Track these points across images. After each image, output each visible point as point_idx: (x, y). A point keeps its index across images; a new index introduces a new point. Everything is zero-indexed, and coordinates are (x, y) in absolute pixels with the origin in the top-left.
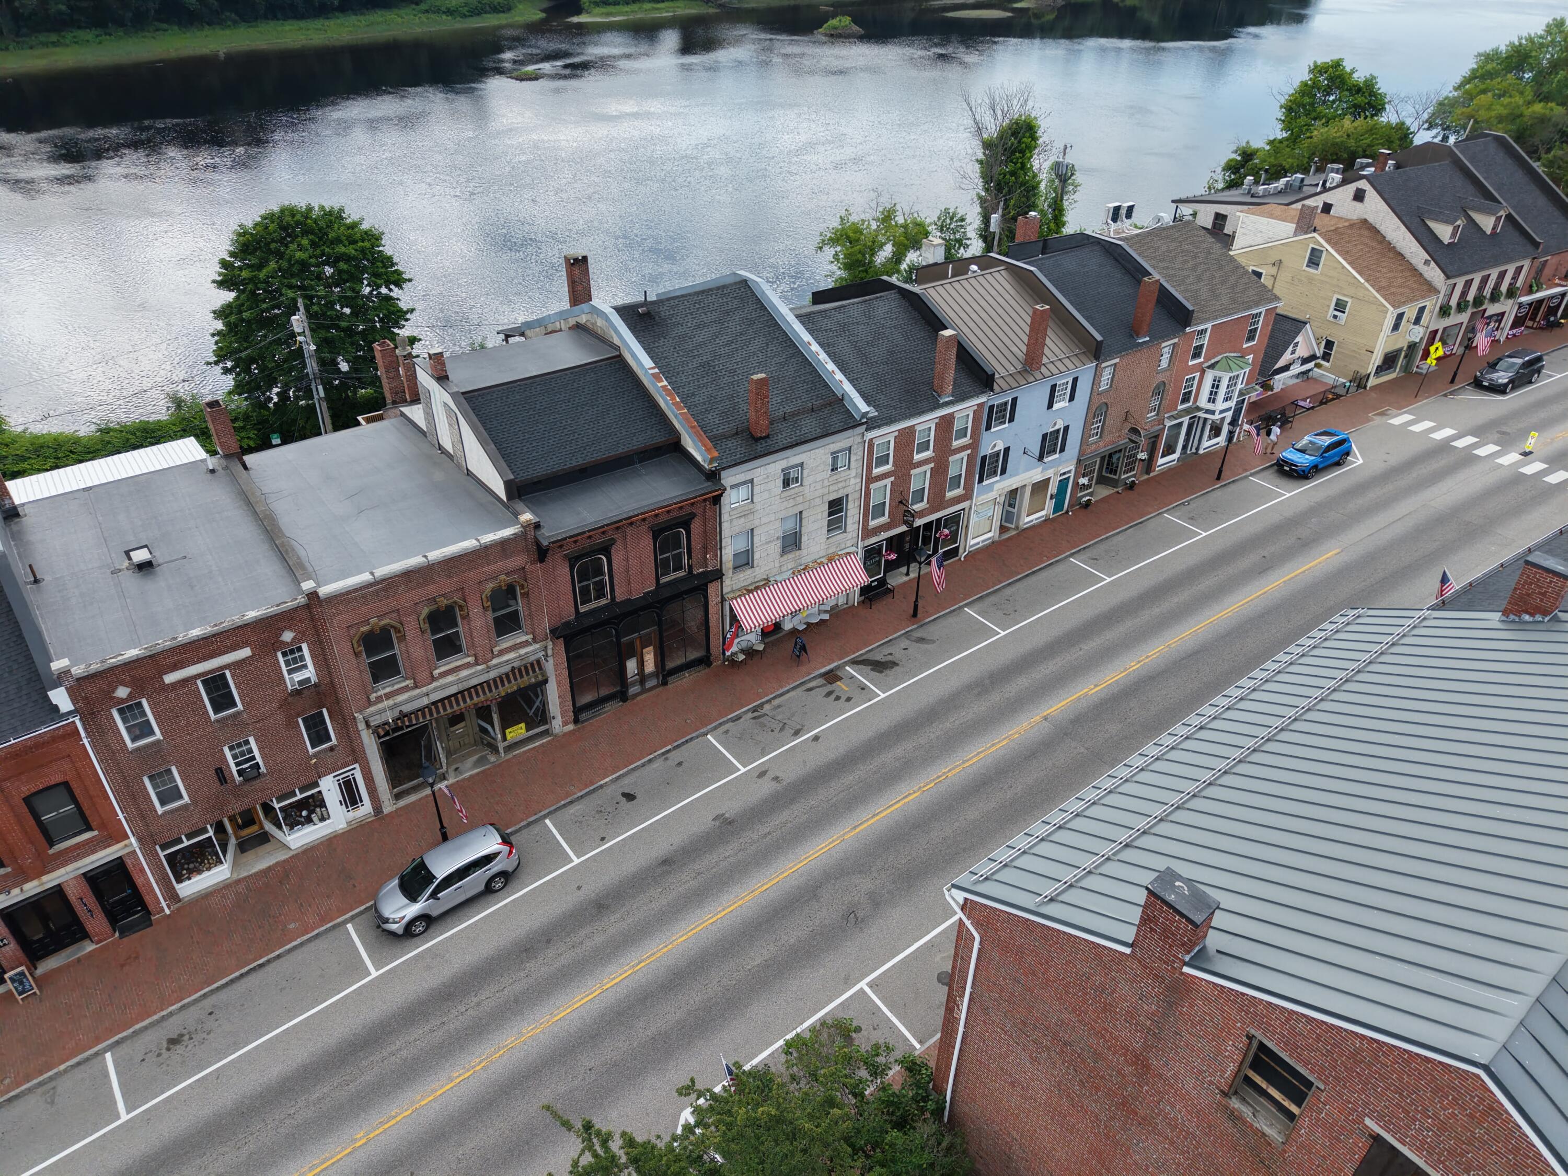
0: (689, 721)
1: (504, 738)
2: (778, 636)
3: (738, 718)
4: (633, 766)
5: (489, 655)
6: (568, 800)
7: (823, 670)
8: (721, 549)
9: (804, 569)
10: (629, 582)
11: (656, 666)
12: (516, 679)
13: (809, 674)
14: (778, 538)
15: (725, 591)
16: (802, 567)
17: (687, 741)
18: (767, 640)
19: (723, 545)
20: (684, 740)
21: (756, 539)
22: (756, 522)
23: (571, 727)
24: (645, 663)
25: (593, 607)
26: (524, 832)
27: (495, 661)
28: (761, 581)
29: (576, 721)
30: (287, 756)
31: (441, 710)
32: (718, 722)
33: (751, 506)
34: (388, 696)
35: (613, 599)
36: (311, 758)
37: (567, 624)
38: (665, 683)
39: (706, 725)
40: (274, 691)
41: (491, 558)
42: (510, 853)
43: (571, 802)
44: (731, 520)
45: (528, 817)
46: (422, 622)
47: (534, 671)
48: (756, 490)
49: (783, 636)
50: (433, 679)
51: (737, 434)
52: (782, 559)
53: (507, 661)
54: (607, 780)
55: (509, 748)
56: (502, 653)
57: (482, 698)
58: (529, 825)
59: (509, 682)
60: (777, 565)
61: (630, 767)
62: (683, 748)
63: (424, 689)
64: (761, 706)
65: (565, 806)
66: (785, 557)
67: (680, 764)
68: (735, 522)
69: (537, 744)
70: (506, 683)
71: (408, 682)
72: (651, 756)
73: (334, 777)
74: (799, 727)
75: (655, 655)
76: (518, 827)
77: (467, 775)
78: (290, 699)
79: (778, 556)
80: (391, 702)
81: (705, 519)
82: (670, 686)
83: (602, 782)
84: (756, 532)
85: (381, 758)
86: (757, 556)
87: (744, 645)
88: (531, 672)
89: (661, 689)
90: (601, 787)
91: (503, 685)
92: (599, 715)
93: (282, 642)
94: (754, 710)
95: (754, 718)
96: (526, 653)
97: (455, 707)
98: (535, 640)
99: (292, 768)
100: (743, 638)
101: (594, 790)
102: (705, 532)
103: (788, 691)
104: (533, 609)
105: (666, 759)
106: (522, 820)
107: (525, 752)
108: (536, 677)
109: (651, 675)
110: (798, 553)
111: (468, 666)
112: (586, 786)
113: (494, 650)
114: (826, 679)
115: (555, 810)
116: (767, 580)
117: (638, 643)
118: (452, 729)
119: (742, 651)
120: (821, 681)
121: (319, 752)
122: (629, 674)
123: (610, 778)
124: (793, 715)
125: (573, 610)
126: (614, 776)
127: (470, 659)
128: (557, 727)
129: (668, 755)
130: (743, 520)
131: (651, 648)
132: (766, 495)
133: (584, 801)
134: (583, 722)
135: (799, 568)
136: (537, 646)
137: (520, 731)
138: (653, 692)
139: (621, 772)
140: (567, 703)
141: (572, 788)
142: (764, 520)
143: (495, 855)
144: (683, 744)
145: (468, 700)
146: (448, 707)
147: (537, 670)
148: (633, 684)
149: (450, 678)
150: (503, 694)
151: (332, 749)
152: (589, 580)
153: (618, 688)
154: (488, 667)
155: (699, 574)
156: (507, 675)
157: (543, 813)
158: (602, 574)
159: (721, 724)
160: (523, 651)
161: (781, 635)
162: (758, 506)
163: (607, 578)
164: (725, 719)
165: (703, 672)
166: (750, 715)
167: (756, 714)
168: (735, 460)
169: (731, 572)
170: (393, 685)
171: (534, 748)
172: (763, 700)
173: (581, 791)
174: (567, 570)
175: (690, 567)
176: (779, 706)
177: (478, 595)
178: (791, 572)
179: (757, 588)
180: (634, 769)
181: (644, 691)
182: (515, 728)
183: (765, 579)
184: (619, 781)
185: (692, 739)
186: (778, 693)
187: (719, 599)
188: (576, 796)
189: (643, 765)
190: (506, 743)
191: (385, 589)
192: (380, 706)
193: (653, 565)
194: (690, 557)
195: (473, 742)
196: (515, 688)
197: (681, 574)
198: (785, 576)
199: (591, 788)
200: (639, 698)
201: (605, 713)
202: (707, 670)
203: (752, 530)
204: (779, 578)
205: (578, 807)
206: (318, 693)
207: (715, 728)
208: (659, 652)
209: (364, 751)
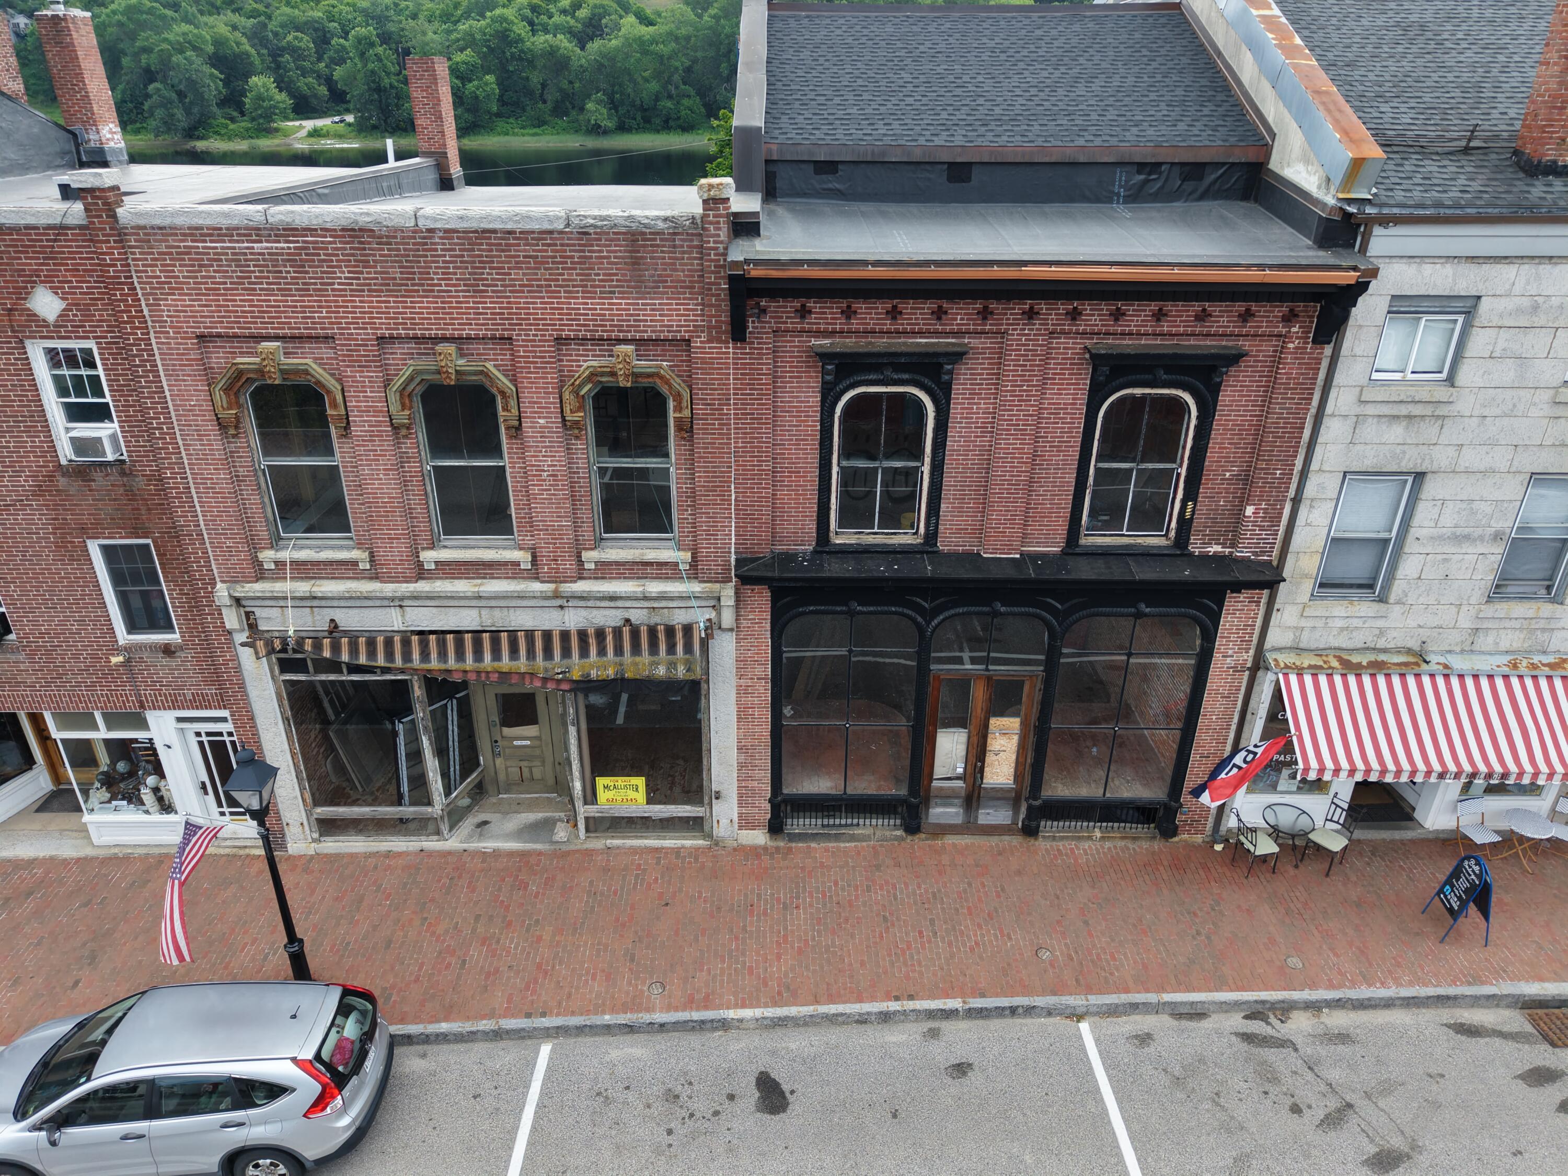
0: (1045, 955)
1: (591, 796)
2: (1397, 835)
3: (1197, 1013)
4: (832, 1009)
5: (569, 565)
6: (622, 1019)
7: (1533, 989)
8: (1297, 501)
9: (1551, 666)
10: (984, 505)
11: (1018, 776)
12: (619, 651)
13: (1477, 980)
14: (1497, 537)
15: (1274, 638)
16: (1547, 659)
17: (1013, 1011)
18: (1358, 834)
19: (1310, 489)
20: (1005, 1002)
21: (1424, 514)
22: (1441, 457)
23: (759, 837)
24: (990, 758)
25: (870, 540)
26: (480, 1048)
27: (581, 586)
28: (1398, 651)
29: (775, 827)
30: (62, 623)
31: (416, 655)
32: (1124, 998)
33: (1442, 393)
34: (304, 570)
35: (931, 536)
36: (117, 650)
37: (788, 558)
38: (1030, 831)
39: (1089, 990)
40: (21, 445)
41: (598, 275)
42: (320, 1103)
43: (630, 1029)
44: (1359, 419)
45: (508, 1014)
46: (393, 398)
47: (671, 649)
48: (1479, 342)
49: (1413, 841)
50: (421, 573)
51: (1467, 150)
52: (1489, 611)
53: (613, 598)
54: (747, 1013)
55: (595, 825)
56: (605, 570)
57: (522, 664)
58: (497, 1035)
59: (602, 652)
60: (1465, 622)
61: (823, 1009)
62: (996, 1024)
63: (389, 589)
64: (1284, 1010)
65: (608, 1029)
66: (1501, 608)
67: (961, 1069)
68: (1369, 430)
69: (669, 843)
70: (593, 650)
71: (355, 554)
72: (894, 1006)
73: (180, 720)
74: (1397, 1142)
75: (1022, 747)
76: (468, 1027)
77: (489, 845)
78: (62, 482)
79: (1478, 596)
80: (303, 588)
81: (1271, 385)
82: (1042, 844)
83: (731, 1014)
84: (1430, 489)
85: (285, 720)
86: (1408, 568)
87: (1286, 819)
88: (663, 647)
89: (1016, 841)
90: (724, 1025)
91: (584, 653)
92: (837, 838)
93: (33, 316)
94: (1256, 1013)
95: (1248, 1038)
96: (662, 597)
97: (452, 663)
98: (695, 571)
99: (76, 657)
100: (1287, 799)
101: (701, 1026)
102: (1259, 431)
103: (1388, 1004)
104: (701, 478)
105: (934, 1034)
106: (491, 1015)
107: (634, 850)
108: (672, 665)
109: (999, 796)
110: (1547, 609)
111: (510, 570)
112: (690, 1003)
113: (586, 555)
114: (1534, 1021)
115: (580, 1030)
116: (1420, 657)
117: (979, 694)
118: (507, 731)
119: (1275, 832)
120: (1515, 1021)
121: (140, 647)
122: (940, 770)
123: (758, 1012)
124: (1387, 1088)
125: (811, 526)
126: (771, 1012)
127: (522, 557)
128: (724, 822)
129: (946, 1026)
130: (1396, 432)
131: (1013, 723)
132: (1506, 373)
133: (662, 1042)
134: (793, 838)
135: (1536, 659)
136: (696, 587)
137: (632, 794)
138: (994, 841)
139: (793, 1011)
140: (758, 774)
141: (657, 990)
142: (1472, 458)
143: (274, 1091)
144: (1000, 1012)
145: (487, 657)
146: (434, 655)
147: (680, 648)
148: (947, 797)
149: (462, 586)
150: (576, 675)
151: (168, 650)
152: (873, 458)
153: (903, 792)
154: (556, 595)
155: (1205, 557)
156: (600, 634)
157: (546, 1022)
158: (918, 455)
159: (1134, 1007)
160: (655, 587)
161: (1409, 835)
162: (1465, 403)
163: (926, 469)
164: (1152, 998)
165: (1145, 845)
166: (1236, 1022)
167: (1256, 1027)
168: (1438, 205)
169: (1307, 586)
170: (321, 548)
171: (657, 850)
172: (1296, 995)
173: (669, 1008)
174: (814, 399)
175: (1185, 525)
176: (1343, 1038)
177: (553, 378)
178: (1505, 659)
179: (1377, 667)
180: (832, 1019)
181: (970, 827)
182: (620, 781)
183: (1409, 651)
184: (779, 1032)
185: (1030, 1011)
186: (1353, 994)
187: (1248, 657)
188: (646, 1018)
189: (863, 1020)
190: (592, 810)
191: (298, 262)
192: (279, 587)
193: (1071, 478)
194: (1191, 494)
195: (551, 781)
196: (611, 673)
197: (1153, 540)
198: (1484, 664)
199: (696, 1015)
200: (950, 840)
201: (853, 838)
202: (1158, 845)
203: (1419, 477)
204: (1458, 663)
205: (637, 1052)
206: (131, 495)
207: (1113, 1011)
208: (1032, 738)
209: (242, 686)
